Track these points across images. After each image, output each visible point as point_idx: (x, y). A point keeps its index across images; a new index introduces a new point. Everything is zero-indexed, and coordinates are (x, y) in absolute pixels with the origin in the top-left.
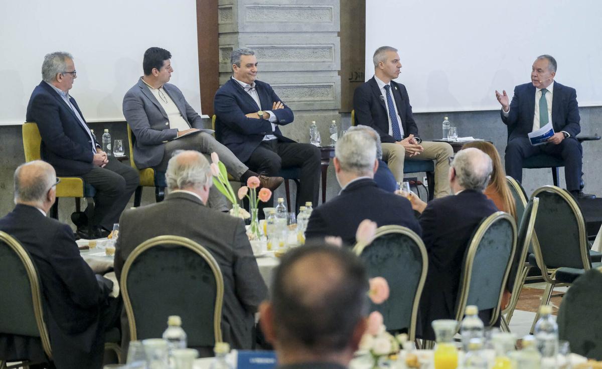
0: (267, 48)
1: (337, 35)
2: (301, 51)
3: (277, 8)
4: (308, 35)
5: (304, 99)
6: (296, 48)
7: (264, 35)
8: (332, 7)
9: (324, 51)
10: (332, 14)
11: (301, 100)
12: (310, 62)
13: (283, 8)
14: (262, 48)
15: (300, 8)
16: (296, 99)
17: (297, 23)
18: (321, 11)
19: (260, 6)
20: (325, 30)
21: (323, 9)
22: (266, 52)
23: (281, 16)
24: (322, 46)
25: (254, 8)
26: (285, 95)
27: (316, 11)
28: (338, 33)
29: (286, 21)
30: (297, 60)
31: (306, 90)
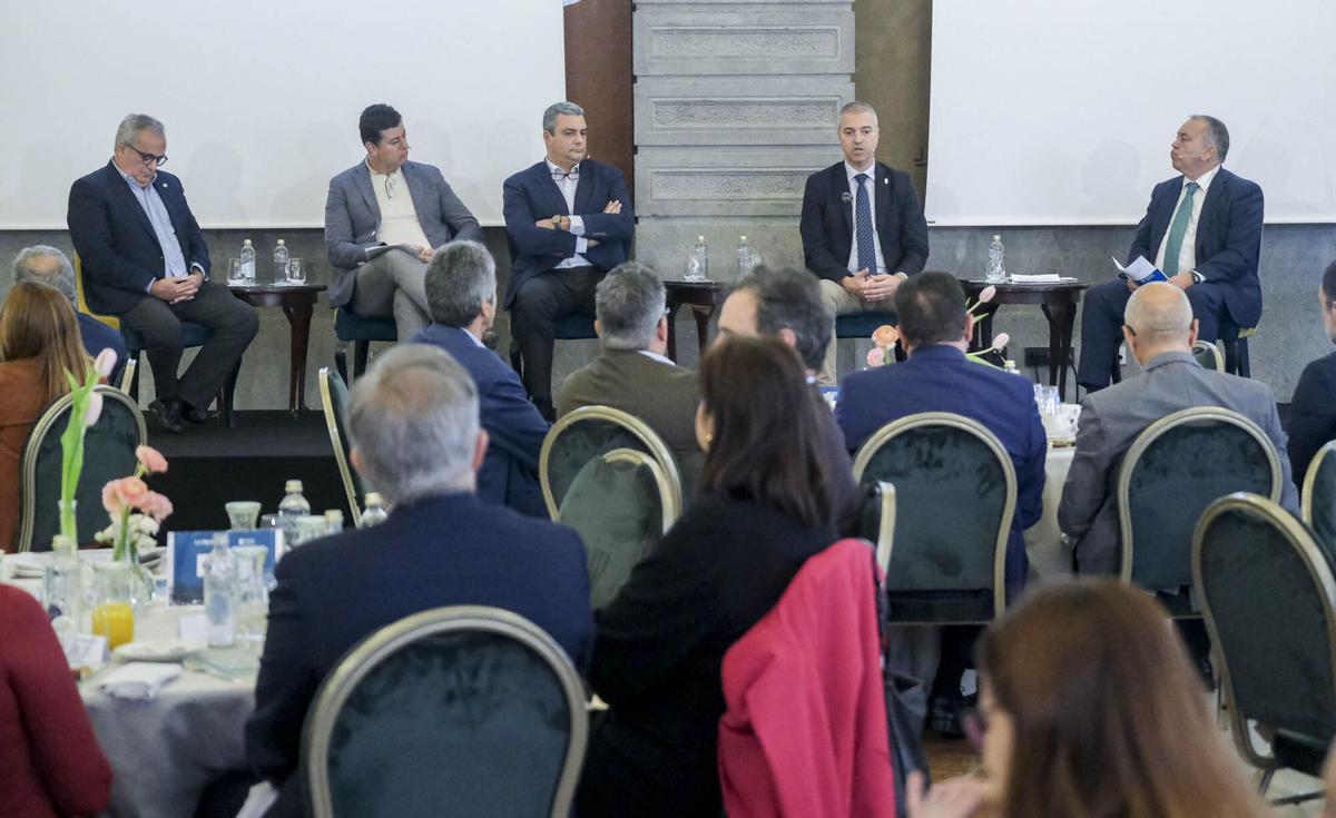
0: (696, 103)
1: (849, 78)
2: (771, 110)
3: (719, 32)
4: (784, 80)
5: (773, 195)
6: (760, 103)
7: (691, 81)
8: (838, 28)
9: (822, 109)
10: (837, 41)
11: (768, 196)
12: (787, 129)
13: (732, 32)
14: (686, 104)
15: (768, 32)
16: (756, 195)
17: (760, 59)
18: (815, 37)
19: (680, 28)
20: (821, 70)
21: (819, 32)
22: (693, 110)
23: (726, 47)
24: (815, 99)
25: (669, 32)
26: (733, 188)
27: (805, 37)
28: (852, 75)
29: (736, 54)
30: (760, 124)
31: (780, 179)
